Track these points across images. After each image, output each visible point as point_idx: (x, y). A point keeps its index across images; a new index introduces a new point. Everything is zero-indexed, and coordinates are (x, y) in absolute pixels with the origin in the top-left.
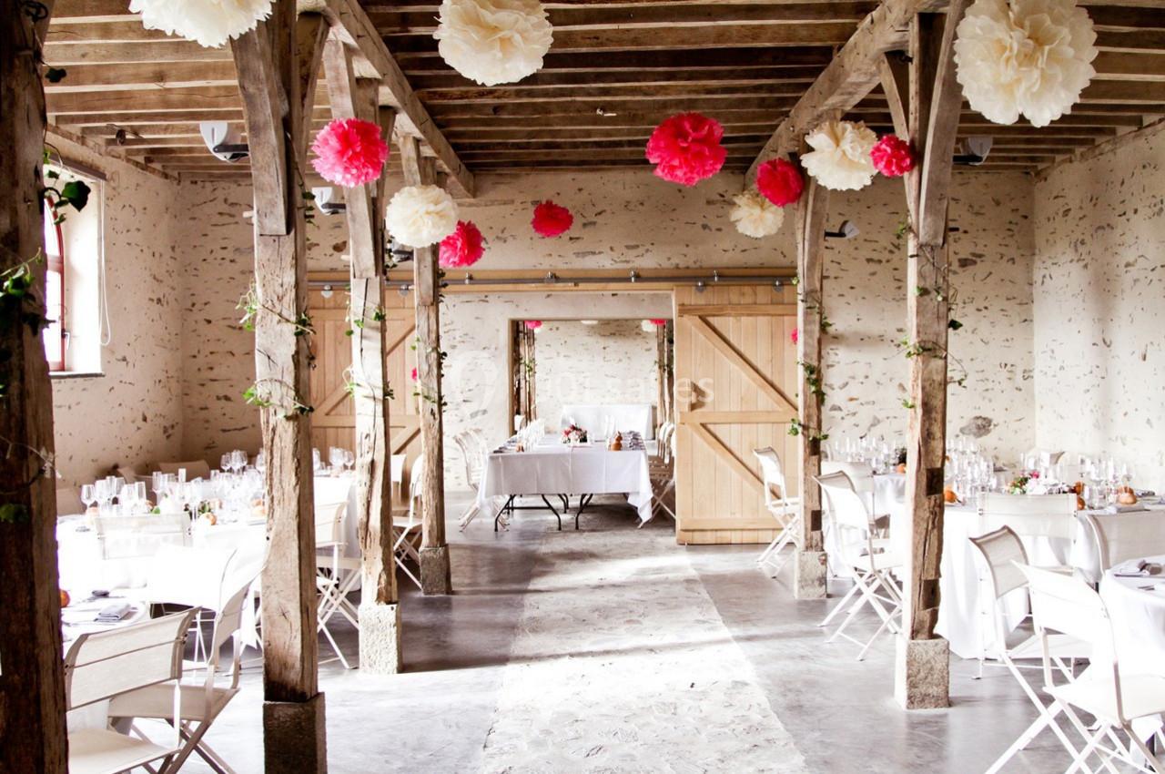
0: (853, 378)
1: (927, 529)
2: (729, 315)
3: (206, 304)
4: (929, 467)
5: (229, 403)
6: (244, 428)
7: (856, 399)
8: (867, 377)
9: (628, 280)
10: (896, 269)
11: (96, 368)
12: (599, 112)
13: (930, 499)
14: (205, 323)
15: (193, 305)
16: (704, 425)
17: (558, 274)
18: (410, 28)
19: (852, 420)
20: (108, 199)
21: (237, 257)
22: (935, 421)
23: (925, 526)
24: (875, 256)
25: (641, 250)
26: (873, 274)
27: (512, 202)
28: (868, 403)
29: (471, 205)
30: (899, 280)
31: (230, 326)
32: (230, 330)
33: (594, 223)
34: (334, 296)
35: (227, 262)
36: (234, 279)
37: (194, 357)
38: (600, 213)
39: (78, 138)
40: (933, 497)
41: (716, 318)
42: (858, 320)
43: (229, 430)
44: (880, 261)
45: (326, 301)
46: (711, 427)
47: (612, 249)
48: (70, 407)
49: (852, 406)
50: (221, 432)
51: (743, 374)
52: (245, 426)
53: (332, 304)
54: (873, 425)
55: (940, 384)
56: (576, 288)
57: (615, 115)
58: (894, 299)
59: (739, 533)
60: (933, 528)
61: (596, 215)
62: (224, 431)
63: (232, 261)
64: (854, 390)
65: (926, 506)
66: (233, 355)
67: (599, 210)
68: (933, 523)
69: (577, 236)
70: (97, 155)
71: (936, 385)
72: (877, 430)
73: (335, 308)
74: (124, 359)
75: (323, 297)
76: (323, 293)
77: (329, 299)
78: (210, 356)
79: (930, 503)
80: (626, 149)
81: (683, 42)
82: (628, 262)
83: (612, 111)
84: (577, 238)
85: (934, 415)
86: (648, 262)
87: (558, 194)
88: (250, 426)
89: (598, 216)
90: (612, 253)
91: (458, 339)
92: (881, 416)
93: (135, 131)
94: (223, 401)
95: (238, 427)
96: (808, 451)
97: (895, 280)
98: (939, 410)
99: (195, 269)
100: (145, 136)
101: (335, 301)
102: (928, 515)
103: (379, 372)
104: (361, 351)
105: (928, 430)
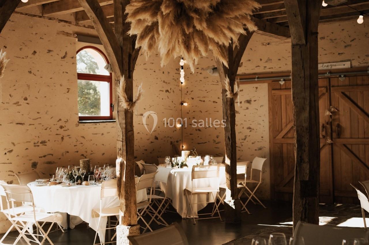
3: (192, 91)
5: (200, 132)
6: (205, 143)
14: (192, 99)
15: (187, 92)
16: (345, 145)
21: (202, 72)
31: (200, 100)
32: (200, 101)
33: (350, 45)
34: (285, 83)
35: (199, 74)
36: (201, 81)
37: (188, 113)
38: (353, 40)
43: (200, 143)
45: (282, 86)
47: (359, 57)
50: (197, 144)
52: (206, 142)
53: (284, 87)
61: (351, 41)
62: (198, 143)
63: (200, 74)
66: (201, 112)
67: (352, 39)
69: (342, 52)
73: (285, 89)
75: (280, 84)
76: (280, 82)
78: (193, 112)
84: (342, 53)
87: (333, 33)
88: (208, 142)
89: (352, 42)
90: (359, 59)
94: (198, 131)
95: (204, 142)
99: (188, 77)
101: (286, 85)
103: (124, 121)
104: (118, 112)
105: (300, 157)
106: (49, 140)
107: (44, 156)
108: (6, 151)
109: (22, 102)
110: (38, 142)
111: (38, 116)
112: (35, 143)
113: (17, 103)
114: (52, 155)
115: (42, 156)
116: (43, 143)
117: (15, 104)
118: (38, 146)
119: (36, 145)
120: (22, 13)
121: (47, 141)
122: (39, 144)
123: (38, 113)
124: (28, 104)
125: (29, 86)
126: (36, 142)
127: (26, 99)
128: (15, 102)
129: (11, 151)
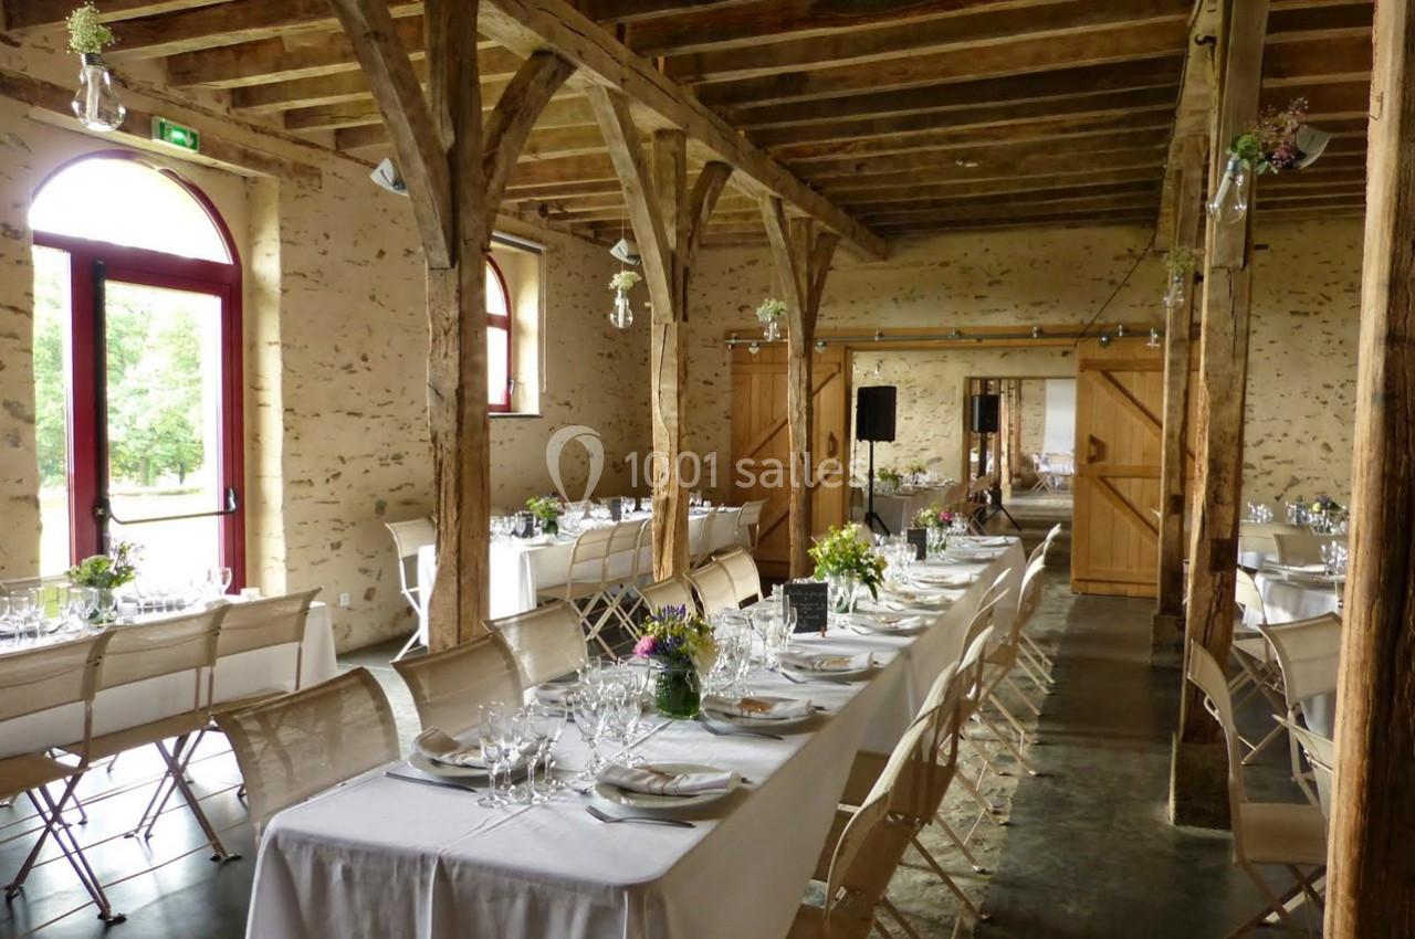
0: (1269, 435)
1: (1210, 611)
2: (1133, 370)
4: (1215, 537)
7: (1273, 458)
8: (1285, 435)
9: (1029, 336)
10: (1325, 322)
11: (535, 411)
12: (960, 163)
13: (1215, 576)
16: (1103, 479)
17: (962, 331)
18: (704, 76)
19: (1267, 479)
20: (550, 267)
22: (1225, 481)
23: (1207, 607)
24: (1300, 308)
25: (1044, 307)
26: (1298, 327)
27: (921, 264)
28: (1285, 462)
29: (883, 268)
30: (1328, 334)
33: (998, 282)
38: (1006, 273)
39: (514, 214)
40: (1219, 575)
41: (1122, 373)
42: (1278, 375)
44: (1307, 314)
45: (752, 357)
46: (1110, 480)
47: (1016, 306)
48: (501, 443)
49: (1267, 465)
51: (1147, 430)
53: (758, 359)
54: (1290, 485)
55: (1233, 438)
56: (979, 344)
57: (975, 165)
58: (1321, 354)
59: (1136, 587)
60: (1218, 610)
61: (1002, 274)
64: (1271, 447)
65: (1209, 585)
67: (1005, 269)
68: (1218, 604)
69: (983, 295)
70: (538, 229)
71: (1228, 438)
72: (1294, 492)
73: (760, 363)
74: (567, 404)
75: (750, 353)
77: (756, 355)
79: (1214, 580)
80: (1014, 204)
81: (996, 68)
82: (1031, 318)
83: (972, 161)
84: (983, 297)
85: (1223, 474)
86: (1052, 319)
87: (966, 255)
89: (1003, 276)
90: (1017, 311)
91: (918, 394)
92: (1298, 475)
93: (560, 205)
96: (1168, 509)
97: (1324, 333)
98: (1231, 468)
100: (570, 210)
101: (761, 357)
102: (1211, 594)
103: (675, 414)
104: (660, 393)
105: (1215, 492)
106: (407, 453)
107: (399, 488)
108: (329, 475)
109: (358, 365)
110: (387, 456)
111: (386, 397)
112: (381, 460)
113: (348, 368)
114: (412, 485)
115: (395, 487)
116: (397, 458)
117: (345, 368)
118: (388, 465)
119: (383, 462)
120: (358, 161)
121: (403, 453)
122: (389, 461)
123: (388, 391)
124: (369, 369)
125: (370, 330)
126: (383, 456)
127: (365, 359)
128: (345, 364)
129: (337, 476)
